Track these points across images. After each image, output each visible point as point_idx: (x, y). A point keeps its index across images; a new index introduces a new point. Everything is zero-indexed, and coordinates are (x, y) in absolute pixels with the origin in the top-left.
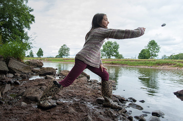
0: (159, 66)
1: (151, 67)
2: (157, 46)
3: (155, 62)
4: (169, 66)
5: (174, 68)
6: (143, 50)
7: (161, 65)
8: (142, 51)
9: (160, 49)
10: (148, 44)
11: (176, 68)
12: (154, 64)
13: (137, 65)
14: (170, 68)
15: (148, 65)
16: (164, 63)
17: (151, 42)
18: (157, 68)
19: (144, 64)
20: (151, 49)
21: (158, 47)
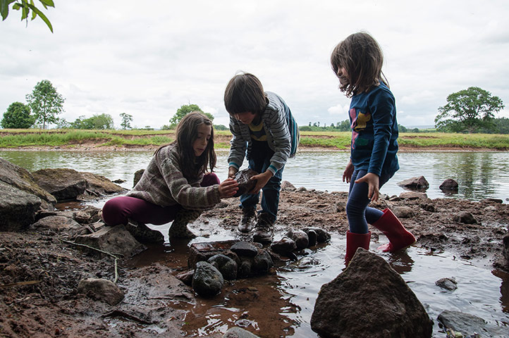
0: (75, 146)
1: (59, 148)
2: (55, 97)
3: (65, 136)
4: (97, 145)
5: (107, 149)
6: (13, 104)
7: (81, 142)
8: (10, 106)
9: (62, 104)
10: (34, 89)
11: (112, 148)
12: (63, 141)
13: (22, 146)
14: (100, 148)
15: (49, 143)
16: (85, 138)
17: (42, 84)
18: (73, 150)
19: (40, 143)
20: (43, 102)
21: (58, 98)
